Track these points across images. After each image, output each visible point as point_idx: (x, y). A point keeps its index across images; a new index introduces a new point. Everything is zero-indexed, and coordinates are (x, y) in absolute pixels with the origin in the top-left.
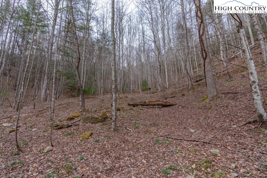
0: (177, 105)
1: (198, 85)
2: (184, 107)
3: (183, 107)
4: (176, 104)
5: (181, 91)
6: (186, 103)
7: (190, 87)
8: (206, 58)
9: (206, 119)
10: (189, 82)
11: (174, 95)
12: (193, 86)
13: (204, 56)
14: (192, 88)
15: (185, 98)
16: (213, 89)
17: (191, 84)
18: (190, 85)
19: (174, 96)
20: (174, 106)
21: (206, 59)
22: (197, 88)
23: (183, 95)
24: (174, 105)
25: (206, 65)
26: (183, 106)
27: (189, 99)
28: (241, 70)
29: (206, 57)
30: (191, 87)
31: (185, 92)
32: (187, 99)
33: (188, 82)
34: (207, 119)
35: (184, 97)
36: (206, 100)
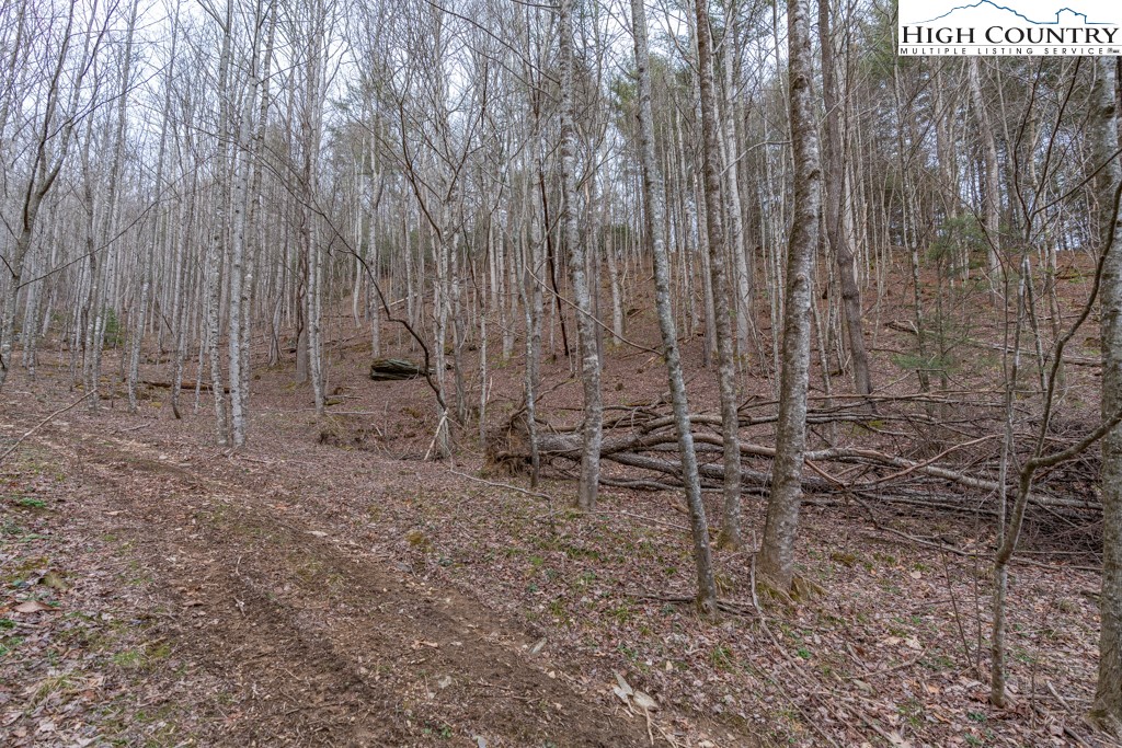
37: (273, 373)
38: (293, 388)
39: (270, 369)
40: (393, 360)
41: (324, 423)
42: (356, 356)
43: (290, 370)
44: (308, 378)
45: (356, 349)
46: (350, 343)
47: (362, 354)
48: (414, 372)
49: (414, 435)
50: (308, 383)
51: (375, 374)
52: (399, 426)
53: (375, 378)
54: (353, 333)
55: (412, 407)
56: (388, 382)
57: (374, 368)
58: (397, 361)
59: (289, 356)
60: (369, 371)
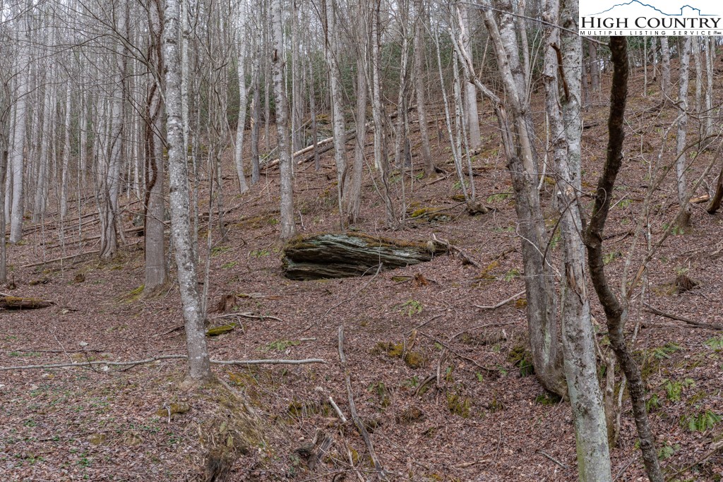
0: (55, 307)
1: (137, 250)
2: (75, 311)
3: (71, 311)
4: (51, 303)
5: (74, 264)
6: (82, 301)
7: (108, 254)
8: (153, 185)
9: (117, 329)
10: (108, 232)
11: (47, 275)
12: (120, 252)
13: (151, 178)
14: (114, 255)
15: (85, 287)
16: (157, 268)
17: (113, 242)
18: (111, 246)
19: (46, 279)
20: (45, 310)
21: (154, 188)
22: (131, 260)
23: (80, 278)
24: (45, 307)
25: (151, 203)
26: (74, 307)
27: (95, 293)
28: (258, 223)
29: (154, 181)
30: (112, 254)
31: (88, 269)
32: (89, 291)
33: (105, 234)
34: (119, 329)
35: (82, 284)
36: (137, 297)
37: (107, 271)
38: (140, 298)
39: (104, 263)
40: (329, 237)
41: (214, 411)
42: (248, 236)
43: (137, 263)
44: (168, 279)
45: (246, 224)
46: (234, 216)
47: (259, 233)
48: (371, 261)
49: (419, 417)
50: (168, 287)
51: (291, 266)
52: (379, 391)
53: (293, 275)
54: (236, 201)
55: (399, 340)
56: (322, 283)
57: (290, 255)
58: (337, 238)
59: (135, 241)
60: (279, 262)
